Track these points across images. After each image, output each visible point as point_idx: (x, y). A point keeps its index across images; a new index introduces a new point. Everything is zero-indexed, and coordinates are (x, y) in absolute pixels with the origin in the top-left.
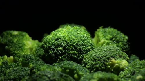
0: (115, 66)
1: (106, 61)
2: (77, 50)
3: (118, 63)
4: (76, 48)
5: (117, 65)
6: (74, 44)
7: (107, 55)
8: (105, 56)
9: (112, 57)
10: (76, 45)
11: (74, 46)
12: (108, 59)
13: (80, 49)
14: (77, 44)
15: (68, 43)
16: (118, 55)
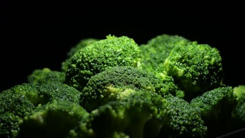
0: (110, 96)
1: (101, 88)
2: (92, 70)
3: (114, 92)
4: (91, 67)
5: (112, 94)
6: (90, 61)
7: (104, 79)
8: (102, 81)
9: (112, 82)
10: (92, 62)
11: (89, 63)
12: (104, 85)
13: (97, 68)
14: (95, 61)
15: (85, 59)
16: (124, 81)
